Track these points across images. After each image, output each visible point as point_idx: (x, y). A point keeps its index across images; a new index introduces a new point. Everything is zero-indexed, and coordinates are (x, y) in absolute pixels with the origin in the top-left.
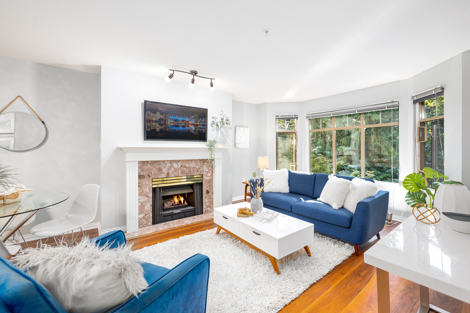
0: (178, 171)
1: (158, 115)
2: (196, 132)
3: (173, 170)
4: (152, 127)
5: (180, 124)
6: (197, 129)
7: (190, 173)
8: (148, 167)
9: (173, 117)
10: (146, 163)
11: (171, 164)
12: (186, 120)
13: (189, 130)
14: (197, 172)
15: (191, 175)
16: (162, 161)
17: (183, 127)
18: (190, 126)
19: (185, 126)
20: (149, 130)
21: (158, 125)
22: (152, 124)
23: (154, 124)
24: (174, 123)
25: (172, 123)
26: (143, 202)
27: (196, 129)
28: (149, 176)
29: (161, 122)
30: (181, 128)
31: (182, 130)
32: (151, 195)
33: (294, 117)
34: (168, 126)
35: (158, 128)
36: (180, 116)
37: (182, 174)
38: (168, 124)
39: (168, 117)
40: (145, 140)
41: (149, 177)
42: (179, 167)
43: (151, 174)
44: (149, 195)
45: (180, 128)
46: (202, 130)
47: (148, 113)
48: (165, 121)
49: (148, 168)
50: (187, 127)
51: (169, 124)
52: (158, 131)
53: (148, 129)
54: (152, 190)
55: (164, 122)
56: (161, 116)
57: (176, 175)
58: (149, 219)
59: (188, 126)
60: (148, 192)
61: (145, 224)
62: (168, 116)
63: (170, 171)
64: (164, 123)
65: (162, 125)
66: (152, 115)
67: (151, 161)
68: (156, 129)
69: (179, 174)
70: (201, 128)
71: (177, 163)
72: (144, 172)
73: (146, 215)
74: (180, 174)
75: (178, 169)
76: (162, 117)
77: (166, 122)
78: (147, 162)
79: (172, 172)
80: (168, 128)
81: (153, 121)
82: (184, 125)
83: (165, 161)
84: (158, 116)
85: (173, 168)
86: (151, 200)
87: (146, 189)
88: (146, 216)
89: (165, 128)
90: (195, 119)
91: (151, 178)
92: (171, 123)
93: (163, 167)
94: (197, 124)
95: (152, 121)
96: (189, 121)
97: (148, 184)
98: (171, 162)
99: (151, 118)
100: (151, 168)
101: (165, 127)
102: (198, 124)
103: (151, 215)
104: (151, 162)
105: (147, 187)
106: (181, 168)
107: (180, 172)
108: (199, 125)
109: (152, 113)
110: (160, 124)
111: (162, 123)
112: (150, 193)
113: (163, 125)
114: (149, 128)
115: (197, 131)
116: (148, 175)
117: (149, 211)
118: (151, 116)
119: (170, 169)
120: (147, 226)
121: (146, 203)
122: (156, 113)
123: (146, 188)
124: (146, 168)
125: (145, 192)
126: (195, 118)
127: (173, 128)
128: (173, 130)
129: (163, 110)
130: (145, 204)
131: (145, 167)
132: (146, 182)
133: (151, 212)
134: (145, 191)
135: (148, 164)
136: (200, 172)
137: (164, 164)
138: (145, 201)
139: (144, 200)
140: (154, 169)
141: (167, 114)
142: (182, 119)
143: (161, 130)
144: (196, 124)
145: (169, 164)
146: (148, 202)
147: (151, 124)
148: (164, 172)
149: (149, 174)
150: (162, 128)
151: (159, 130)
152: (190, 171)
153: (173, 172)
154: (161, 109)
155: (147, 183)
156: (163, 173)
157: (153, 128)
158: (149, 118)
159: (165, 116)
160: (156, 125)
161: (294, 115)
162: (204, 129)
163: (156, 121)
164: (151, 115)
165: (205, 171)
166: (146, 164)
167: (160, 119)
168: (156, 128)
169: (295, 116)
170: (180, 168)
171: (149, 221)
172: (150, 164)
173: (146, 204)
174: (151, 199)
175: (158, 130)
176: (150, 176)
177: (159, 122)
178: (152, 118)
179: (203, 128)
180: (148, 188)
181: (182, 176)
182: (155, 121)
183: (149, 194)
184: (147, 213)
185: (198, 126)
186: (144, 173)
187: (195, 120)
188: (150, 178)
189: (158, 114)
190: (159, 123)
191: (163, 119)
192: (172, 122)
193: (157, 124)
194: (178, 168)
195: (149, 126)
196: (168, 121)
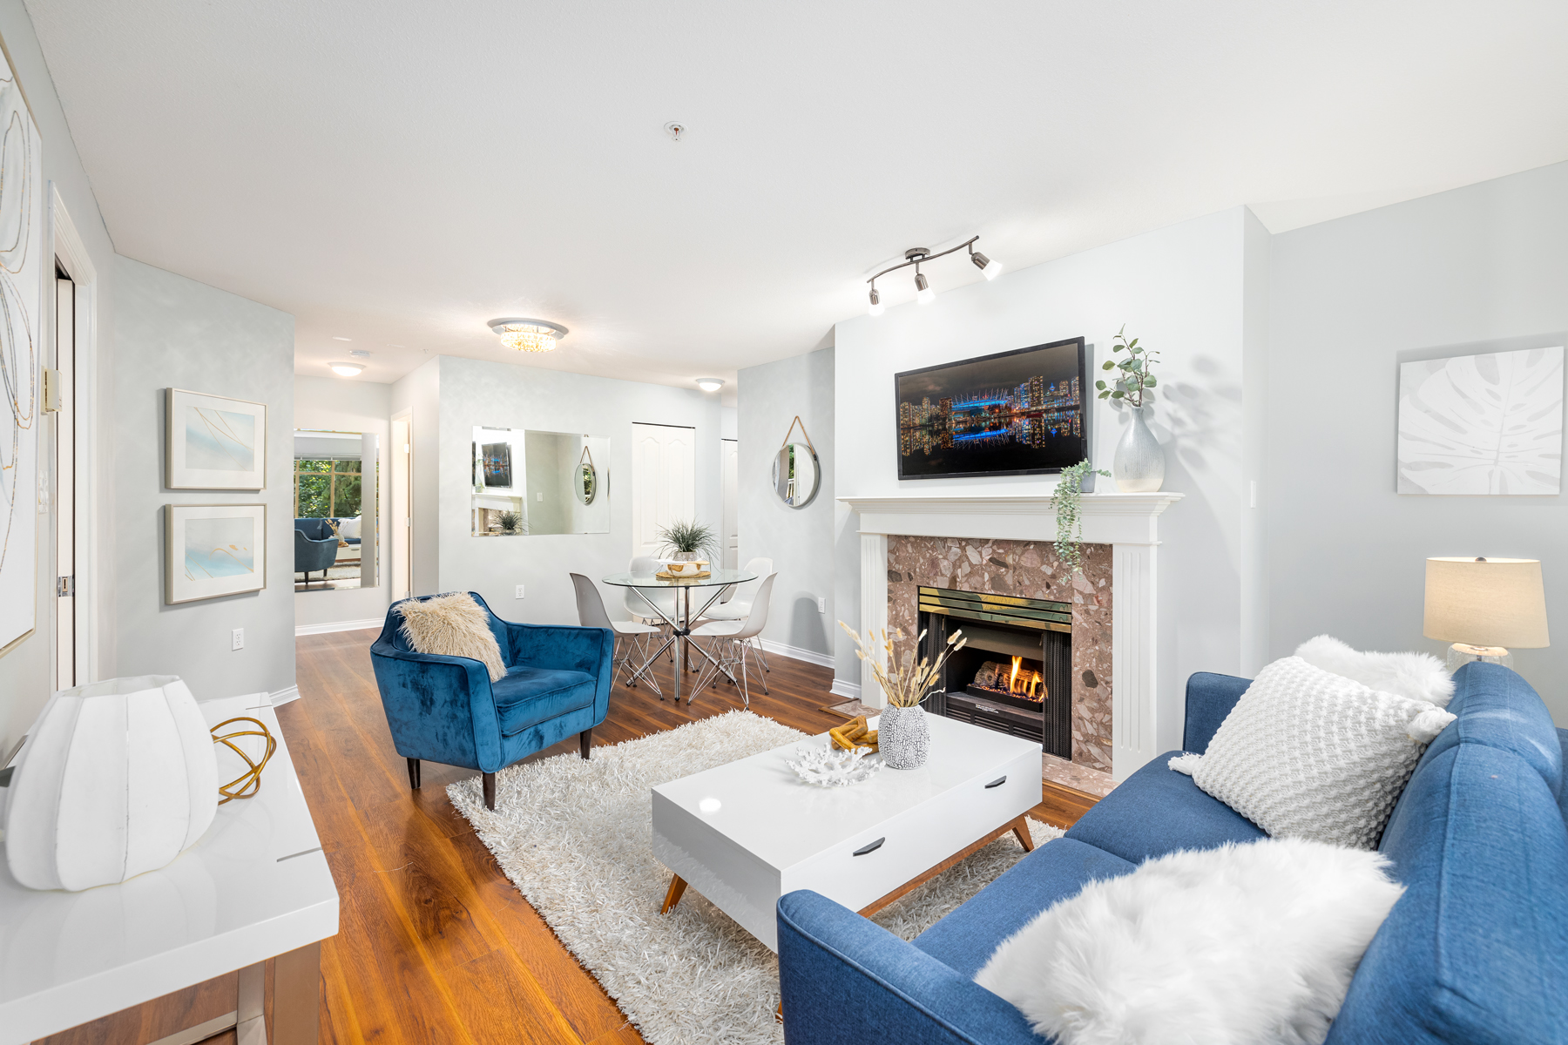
0: (983, 577)
1: (925, 406)
2: (1038, 439)
3: (966, 568)
4: (914, 445)
5: (985, 420)
6: (1040, 427)
7: (1018, 589)
9: (962, 403)
10: (903, 540)
11: (963, 549)
12: (1003, 403)
13: (1012, 438)
14: (1044, 589)
16: (939, 538)
17: (994, 428)
18: (1016, 420)
19: (1000, 423)
20: (908, 453)
21: (927, 437)
22: (914, 436)
23: (918, 434)
24: (965, 422)
25: (962, 422)
27: (1035, 430)
28: (910, 577)
29: (932, 426)
30: (989, 433)
31: (991, 441)
34: (952, 435)
35: (928, 443)
36: (982, 395)
37: (994, 587)
38: (950, 427)
39: (951, 408)
40: (900, 479)
41: (910, 580)
42: (985, 562)
43: (915, 572)
44: (909, 628)
45: (984, 434)
46: (1059, 429)
47: (904, 407)
48: (944, 419)
50: (1007, 427)
51: (955, 428)
52: (927, 452)
53: (905, 451)
54: (916, 616)
55: (941, 424)
56: (934, 407)
57: (976, 589)
59: (1009, 424)
60: (907, 618)
62: (952, 405)
63: (959, 570)
64: (940, 428)
65: (937, 433)
66: (913, 410)
67: (914, 537)
68: (923, 448)
69: (984, 585)
70: (1055, 422)
71: (980, 548)
72: (900, 564)
74: (987, 587)
75: (983, 569)
76: (936, 409)
77: (945, 425)
78: (906, 537)
79: (963, 575)
80: (952, 438)
81: (915, 428)
82: (997, 421)
83: (946, 538)
84: (927, 409)
85: (967, 563)
87: (904, 612)
89: (944, 442)
90: (1032, 392)
92: (958, 423)
93: (940, 557)
94: (1038, 411)
95: (913, 428)
96: (1011, 404)
97: (907, 599)
98: (964, 542)
99: (910, 420)
100: (914, 555)
101: (943, 438)
102: (1042, 408)
104: (914, 540)
105: (906, 605)
106: (990, 566)
107: (986, 579)
108: (1045, 411)
109: (913, 405)
110: (931, 433)
111: (936, 428)
113: (940, 433)
114: (908, 448)
115: (1041, 434)
116: (907, 574)
118: (910, 415)
119: (960, 567)
122: (920, 403)
123: (902, 608)
124: (904, 554)
125: (901, 618)
126: (1031, 389)
127: (964, 438)
128: (967, 442)
129: (938, 388)
131: (902, 552)
132: (905, 593)
134: (901, 614)
135: (909, 543)
137: (944, 548)
140: (922, 561)
141: (947, 399)
142: (988, 404)
143: (935, 449)
144: (1033, 411)
145: (955, 549)
147: (911, 437)
148: (944, 572)
149: (909, 571)
150: (937, 443)
151: (929, 449)
152: (1019, 583)
153: (966, 576)
154: (931, 388)
156: (942, 575)
157: (917, 446)
158: (907, 422)
159: (942, 406)
160: (923, 436)
162: (1067, 420)
163: (922, 427)
164: (910, 411)
166: (903, 542)
167: (930, 419)
168: (924, 445)
170: (986, 565)
172: (912, 545)
175: (927, 450)
176: (912, 578)
177: (929, 426)
178: (913, 420)
179: (1062, 420)
180: (908, 609)
181: (994, 591)
182: (920, 426)
183: (909, 625)
185: (1042, 415)
187: (1033, 396)
188: (913, 582)
189: (926, 403)
190: (929, 431)
191: (937, 417)
192: (962, 418)
193: (924, 432)
194: (982, 566)
195: (907, 441)
196: (950, 420)
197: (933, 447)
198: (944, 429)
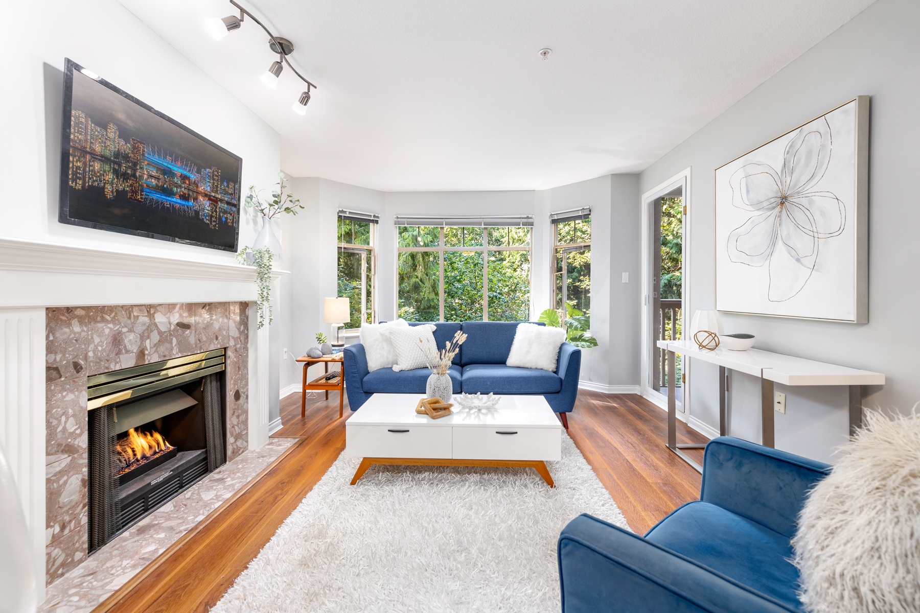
0: (171, 342)
1: (111, 134)
2: (214, 221)
3: (155, 337)
4: (90, 178)
5: (178, 186)
6: (216, 212)
7: (199, 345)
8: (72, 332)
9: (156, 157)
10: (63, 315)
11: (151, 316)
12: (193, 177)
13: (197, 212)
14: (215, 341)
15: (202, 351)
16: (122, 307)
17: (184, 197)
18: (201, 198)
19: (189, 195)
20: (79, 187)
21: (111, 176)
22: (90, 166)
23: (97, 166)
25: (155, 178)
26: (55, 475)
27: (212, 213)
28: (77, 367)
29: (120, 165)
30: (179, 201)
31: (180, 209)
32: (83, 442)
33: (372, 218)
34: (142, 186)
35: (111, 186)
36: (176, 160)
37: (180, 351)
38: (141, 177)
39: (143, 155)
40: (63, 219)
41: (78, 372)
42: (173, 327)
43: (86, 358)
44: (76, 442)
45: (174, 200)
46: (227, 218)
48: (135, 164)
49: (72, 336)
50: (194, 201)
51: (146, 180)
52: (109, 196)
53: (74, 180)
54: (87, 419)
55: (130, 167)
56: (123, 143)
57: (165, 356)
58: (76, 538)
59: (195, 199)
60: (72, 430)
61: (63, 565)
62: (143, 151)
63: (148, 342)
64: (129, 171)
65: (125, 177)
66: (92, 130)
67: (83, 308)
68: (104, 188)
69: (172, 350)
70: (225, 212)
71: (168, 315)
72: (56, 353)
73: (63, 528)
74: (174, 352)
75: (171, 334)
76: (126, 147)
77: (135, 171)
78: (69, 310)
79: (152, 345)
80: (142, 191)
81: (94, 156)
82: (186, 191)
83: (132, 306)
84: (112, 140)
85: (156, 332)
86: (84, 460)
87: (66, 422)
88: (67, 531)
89: (133, 192)
90: (214, 179)
91: (85, 374)
92: (151, 176)
93: (125, 330)
94: (217, 198)
95: (91, 153)
96: (198, 182)
97: (73, 400)
98: (150, 309)
99: (86, 141)
100: (83, 334)
101: (131, 185)
102: (219, 197)
103: (84, 520)
104: (82, 312)
105: (70, 411)
106: (178, 331)
107: (174, 344)
108: (221, 201)
109: (92, 122)
110: (116, 172)
111: (123, 169)
112: (80, 435)
113: (128, 178)
114: (80, 179)
115: (216, 218)
116: (72, 366)
117: (74, 507)
118: (86, 134)
119: (148, 337)
120: (68, 571)
121: (65, 478)
122: (105, 128)
123: (63, 418)
124: (65, 336)
125: (59, 436)
126: (213, 176)
127: (156, 196)
128: (157, 202)
129: (130, 124)
130: (61, 482)
131: (63, 333)
132: (67, 394)
133: (84, 507)
134: (60, 429)
135: (73, 318)
136: (223, 340)
137: (129, 318)
138: (60, 472)
139: (58, 469)
140: (97, 340)
141: (141, 143)
142: (180, 171)
143: (120, 194)
144: (214, 197)
145: (144, 319)
146: (71, 473)
147: (85, 164)
148: (129, 347)
149: (76, 360)
150: (124, 189)
151: (112, 192)
152: (199, 340)
153: (155, 345)
155: (70, 397)
156: (127, 352)
157: (94, 181)
158: (80, 140)
159: (134, 147)
160: (105, 172)
161: (372, 215)
162: (231, 214)
163: (104, 159)
164: (86, 128)
165: (233, 338)
166: (64, 318)
167: (117, 154)
168: (105, 183)
169: (374, 216)
170: (174, 330)
171: (77, 545)
172: (81, 320)
173: (66, 482)
174: (86, 455)
175: (109, 191)
176: (81, 368)
177: (115, 163)
178: (91, 143)
179: (229, 213)
180: (73, 416)
181: (180, 355)
182: (102, 156)
183: (75, 439)
184: (67, 518)
185: (219, 203)
186: (59, 357)
187: (214, 183)
188: (82, 373)
189: (112, 132)
190: (114, 169)
191: (126, 157)
192: (154, 173)
193: (107, 168)
194: (170, 331)
195: (78, 168)
196: (142, 168)
197: (117, 191)
198: (134, 175)
